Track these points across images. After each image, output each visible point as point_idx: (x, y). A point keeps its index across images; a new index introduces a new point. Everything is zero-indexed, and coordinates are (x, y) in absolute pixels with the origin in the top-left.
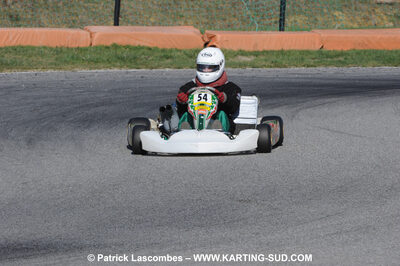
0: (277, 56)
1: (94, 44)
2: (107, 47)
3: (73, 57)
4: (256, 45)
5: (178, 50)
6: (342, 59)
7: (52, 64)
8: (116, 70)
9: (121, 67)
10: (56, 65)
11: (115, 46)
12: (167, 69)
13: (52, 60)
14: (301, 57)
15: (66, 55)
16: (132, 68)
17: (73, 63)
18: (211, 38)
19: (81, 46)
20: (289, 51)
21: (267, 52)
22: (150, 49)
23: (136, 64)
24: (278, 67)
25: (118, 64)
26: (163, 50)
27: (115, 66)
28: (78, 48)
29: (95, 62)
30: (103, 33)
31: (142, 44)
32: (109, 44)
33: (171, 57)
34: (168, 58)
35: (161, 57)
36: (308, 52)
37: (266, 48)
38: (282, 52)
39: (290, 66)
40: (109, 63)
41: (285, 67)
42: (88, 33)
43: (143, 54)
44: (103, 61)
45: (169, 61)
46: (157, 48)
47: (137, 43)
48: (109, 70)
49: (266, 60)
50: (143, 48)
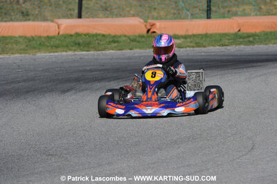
0: (202, 38)
1: (61, 33)
2: (71, 36)
3: (40, 44)
4: (187, 30)
5: (125, 36)
6: (251, 39)
7: (21, 50)
8: (70, 53)
9: (75, 50)
10: (24, 51)
11: (78, 35)
12: (111, 51)
13: (23, 46)
14: (219, 39)
15: (35, 42)
16: (83, 51)
17: (39, 49)
18: (152, 26)
19: (51, 35)
20: (211, 35)
21: (194, 35)
22: (104, 36)
23: (89, 47)
24: (200, 47)
25: (74, 48)
26: (114, 36)
27: (70, 50)
28: (48, 37)
29: (56, 47)
30: (69, 25)
31: (99, 32)
32: (73, 33)
33: (118, 42)
34: (115, 42)
35: (110, 42)
36: (226, 35)
37: (195, 32)
38: (206, 36)
39: (209, 45)
40: (67, 47)
41: (205, 47)
42: (56, 25)
43: (97, 40)
44: (63, 46)
45: (116, 44)
46: (109, 35)
47: (95, 32)
48: (64, 53)
49: (191, 42)
50: (99, 35)
